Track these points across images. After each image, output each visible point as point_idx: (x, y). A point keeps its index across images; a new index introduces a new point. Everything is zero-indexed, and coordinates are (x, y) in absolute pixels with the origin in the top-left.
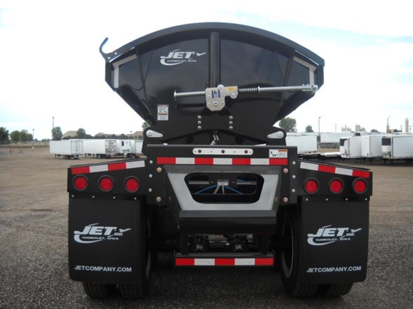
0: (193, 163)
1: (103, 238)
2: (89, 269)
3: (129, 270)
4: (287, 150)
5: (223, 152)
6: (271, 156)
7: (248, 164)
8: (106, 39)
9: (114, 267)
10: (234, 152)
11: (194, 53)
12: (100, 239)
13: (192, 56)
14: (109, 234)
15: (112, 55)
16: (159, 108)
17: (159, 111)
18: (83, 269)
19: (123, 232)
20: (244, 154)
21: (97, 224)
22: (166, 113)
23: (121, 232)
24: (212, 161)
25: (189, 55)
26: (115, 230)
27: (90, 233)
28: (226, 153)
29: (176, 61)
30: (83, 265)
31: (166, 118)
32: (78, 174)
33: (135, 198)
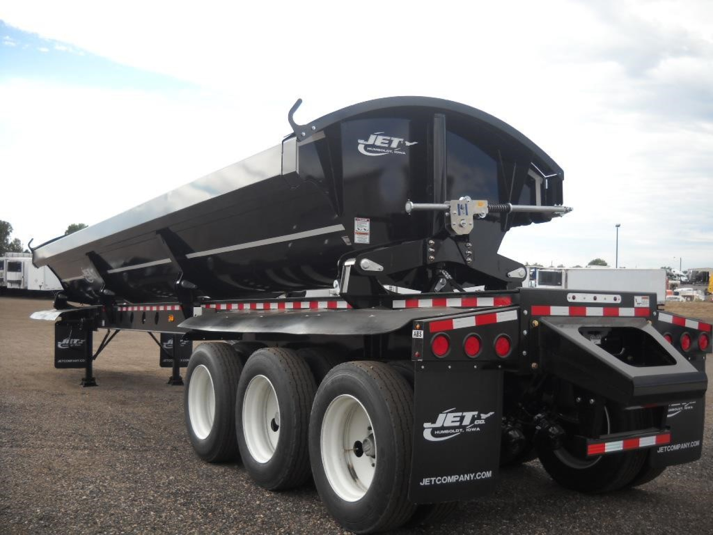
0: (567, 314)
1: (461, 430)
2: (440, 482)
3: (488, 474)
4: (648, 297)
5: (595, 299)
6: (636, 305)
7: (616, 315)
8: (299, 102)
9: (472, 474)
10: (605, 299)
11: (402, 140)
12: (457, 433)
13: (400, 144)
14: (468, 423)
15: (307, 128)
16: (356, 222)
17: (356, 228)
18: (433, 483)
19: (484, 418)
20: (613, 302)
21: (453, 409)
22: (366, 232)
23: (483, 419)
24: (585, 311)
25: (395, 142)
26: (476, 416)
27: (445, 425)
28: (598, 301)
29: (379, 150)
30: (433, 477)
31: (366, 240)
32: (437, 332)
33: (500, 366)
